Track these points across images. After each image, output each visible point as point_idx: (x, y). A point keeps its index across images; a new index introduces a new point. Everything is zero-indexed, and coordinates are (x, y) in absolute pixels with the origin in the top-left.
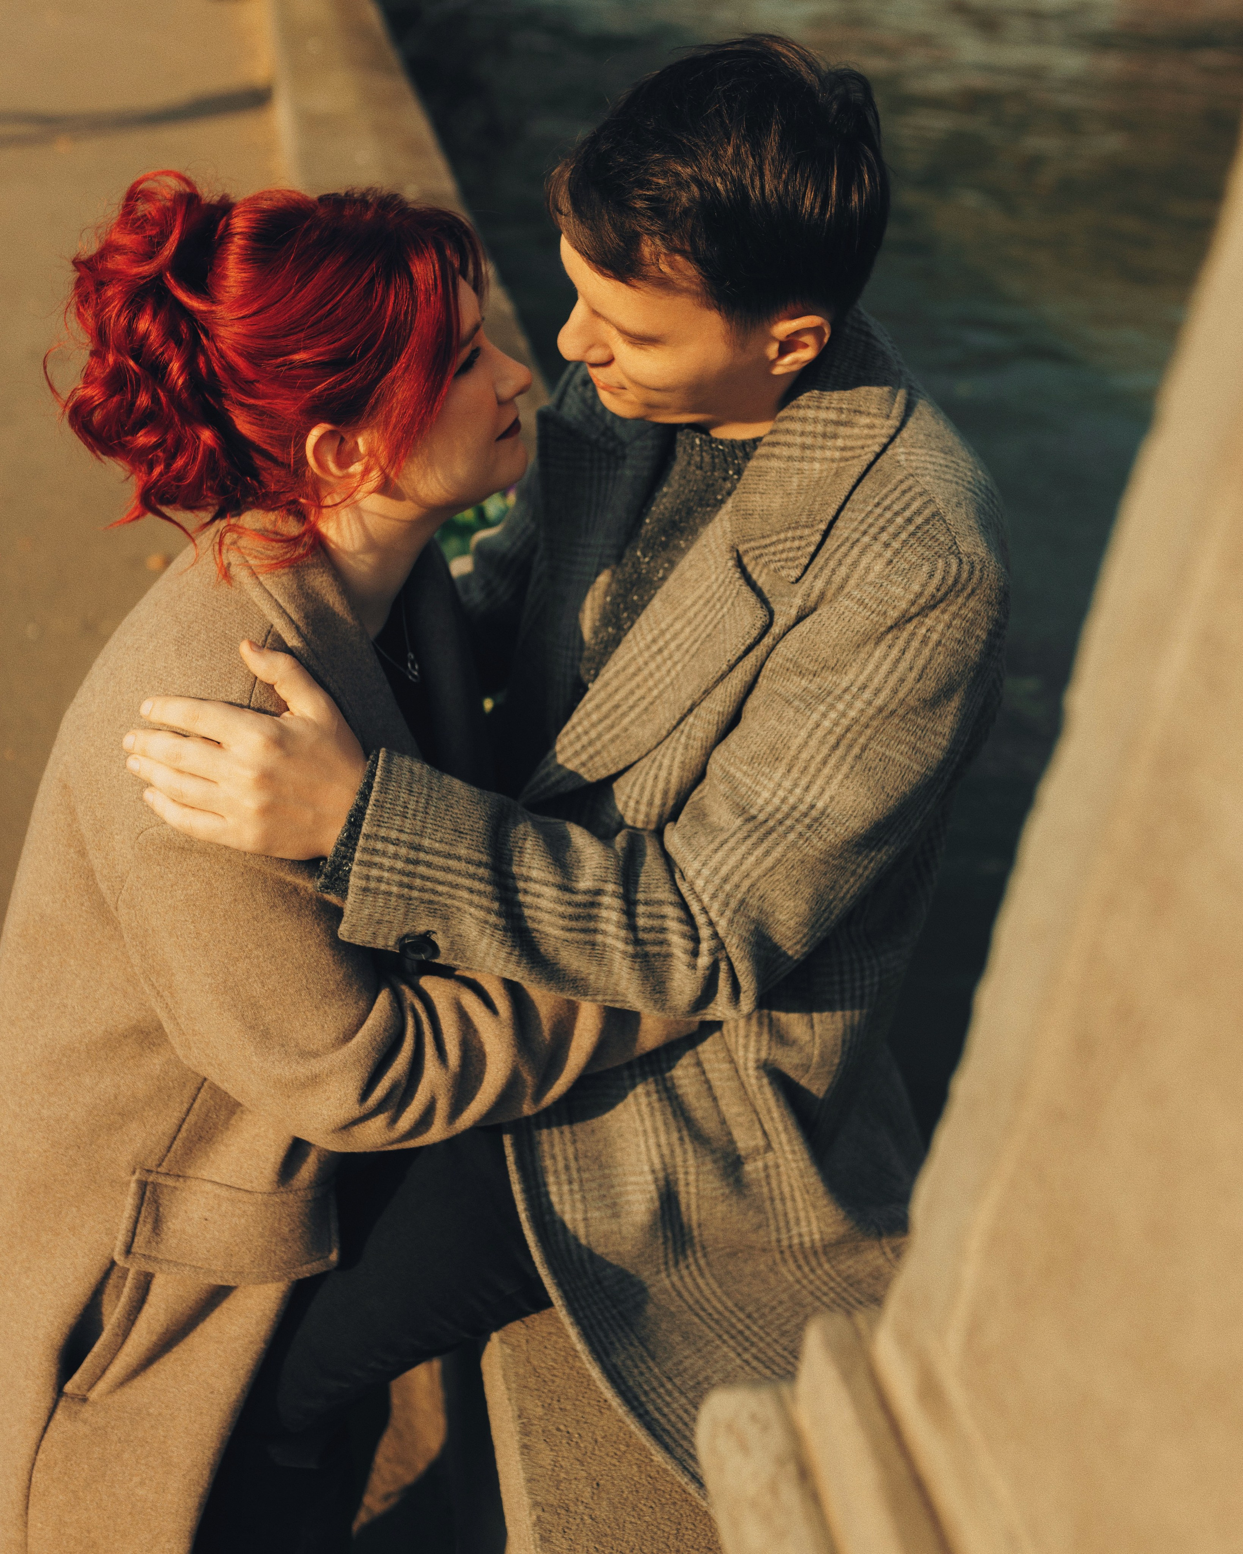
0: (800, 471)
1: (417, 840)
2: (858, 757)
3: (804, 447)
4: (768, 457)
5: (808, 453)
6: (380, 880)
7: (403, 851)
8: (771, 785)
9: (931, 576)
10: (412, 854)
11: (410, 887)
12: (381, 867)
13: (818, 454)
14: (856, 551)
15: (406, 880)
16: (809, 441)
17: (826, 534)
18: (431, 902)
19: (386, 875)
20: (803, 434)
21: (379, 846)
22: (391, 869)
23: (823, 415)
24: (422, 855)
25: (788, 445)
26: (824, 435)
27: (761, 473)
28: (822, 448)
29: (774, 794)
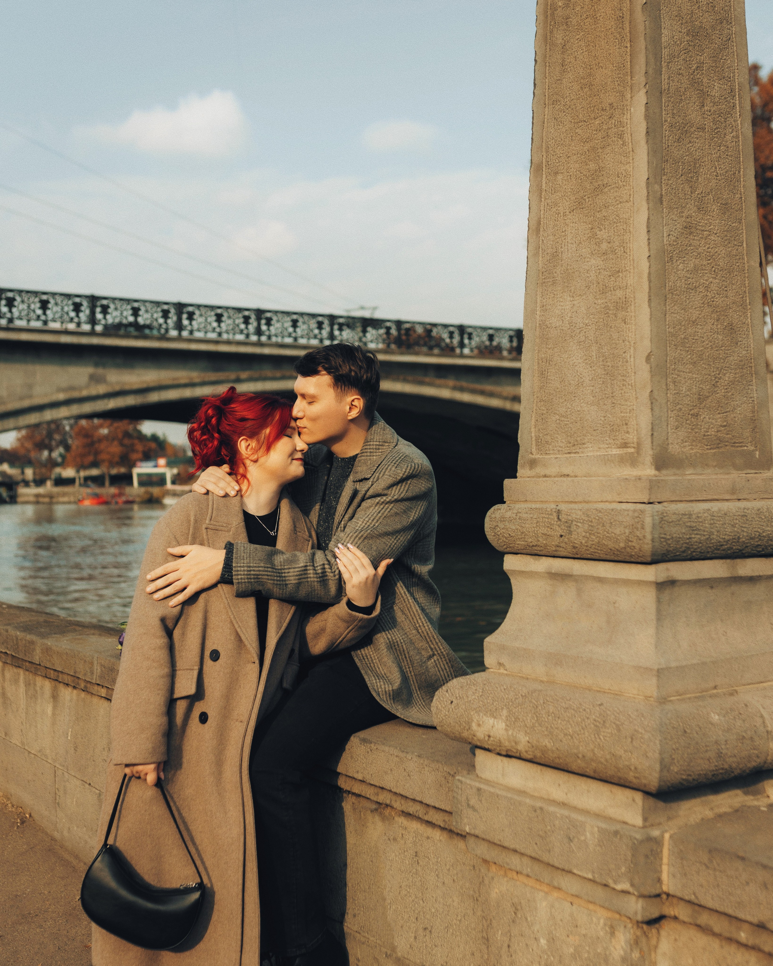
0: (370, 459)
1: (249, 565)
2: (389, 512)
3: (370, 452)
4: (361, 457)
5: (372, 454)
6: (241, 579)
7: (246, 568)
8: (362, 520)
9: (407, 467)
10: (249, 569)
11: (251, 579)
12: (241, 575)
13: (375, 454)
14: (386, 466)
15: (249, 577)
16: (372, 450)
17: (378, 467)
18: (258, 582)
19: (243, 577)
20: (370, 449)
21: (239, 569)
22: (244, 575)
23: (375, 443)
24: (251, 569)
25: (366, 452)
26: (376, 449)
27: (359, 461)
28: (376, 452)
29: (363, 522)
